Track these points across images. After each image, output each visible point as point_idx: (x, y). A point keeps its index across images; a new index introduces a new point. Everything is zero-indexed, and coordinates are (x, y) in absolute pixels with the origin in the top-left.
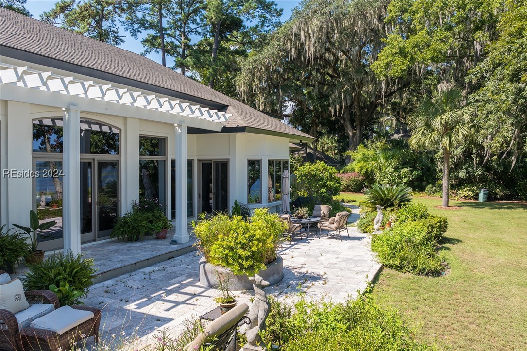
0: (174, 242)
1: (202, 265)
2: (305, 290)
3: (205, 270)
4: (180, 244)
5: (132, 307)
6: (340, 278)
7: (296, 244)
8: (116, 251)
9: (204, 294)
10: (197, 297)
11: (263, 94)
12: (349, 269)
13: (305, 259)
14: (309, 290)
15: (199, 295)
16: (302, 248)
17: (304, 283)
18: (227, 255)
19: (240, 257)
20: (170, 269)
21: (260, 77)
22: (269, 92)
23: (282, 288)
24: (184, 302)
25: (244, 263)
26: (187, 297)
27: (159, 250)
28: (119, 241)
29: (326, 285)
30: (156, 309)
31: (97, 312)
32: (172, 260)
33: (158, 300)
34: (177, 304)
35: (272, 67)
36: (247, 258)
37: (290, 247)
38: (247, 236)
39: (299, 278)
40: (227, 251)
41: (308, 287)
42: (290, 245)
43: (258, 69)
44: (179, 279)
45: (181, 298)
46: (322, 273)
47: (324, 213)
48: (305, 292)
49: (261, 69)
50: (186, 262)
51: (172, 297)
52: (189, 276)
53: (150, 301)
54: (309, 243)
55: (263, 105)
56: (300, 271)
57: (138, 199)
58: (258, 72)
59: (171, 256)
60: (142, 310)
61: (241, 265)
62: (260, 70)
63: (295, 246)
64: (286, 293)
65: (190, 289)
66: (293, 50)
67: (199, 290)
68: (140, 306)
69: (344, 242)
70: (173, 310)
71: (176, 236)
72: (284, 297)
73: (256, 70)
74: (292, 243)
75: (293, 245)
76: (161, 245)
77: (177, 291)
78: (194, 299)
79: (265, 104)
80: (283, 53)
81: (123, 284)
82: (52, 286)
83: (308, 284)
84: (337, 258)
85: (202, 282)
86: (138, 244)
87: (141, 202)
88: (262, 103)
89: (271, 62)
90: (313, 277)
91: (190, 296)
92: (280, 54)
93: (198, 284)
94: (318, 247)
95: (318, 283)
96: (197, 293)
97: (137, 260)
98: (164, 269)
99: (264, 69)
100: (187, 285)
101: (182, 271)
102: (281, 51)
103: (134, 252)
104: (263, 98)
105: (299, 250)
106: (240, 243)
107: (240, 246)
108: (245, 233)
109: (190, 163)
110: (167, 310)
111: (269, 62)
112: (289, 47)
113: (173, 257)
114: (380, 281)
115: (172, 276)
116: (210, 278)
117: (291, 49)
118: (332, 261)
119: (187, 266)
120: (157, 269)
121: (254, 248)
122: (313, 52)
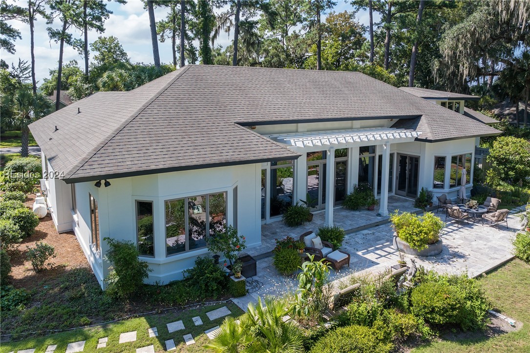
0: (379, 215)
1: (394, 238)
2: (451, 263)
3: (396, 241)
4: (383, 216)
5: (360, 253)
6: (477, 259)
7: (462, 228)
8: (346, 217)
9: (394, 253)
10: (391, 255)
11: (468, 59)
12: (488, 255)
13: (462, 242)
14: (453, 263)
15: (392, 253)
16: (466, 232)
17: (452, 258)
18: (407, 237)
19: (414, 240)
20: (377, 234)
21: (465, 42)
22: (474, 57)
23: (438, 259)
24: (384, 256)
25: (416, 243)
26: (386, 253)
27: (370, 220)
28: (347, 209)
29: (465, 262)
30: (371, 257)
31: (349, 255)
32: (377, 227)
33: (372, 252)
34: (381, 256)
35: (478, 33)
36: (418, 241)
37: (457, 230)
38: (418, 230)
39: (451, 255)
40: (408, 235)
41: (453, 261)
42: (457, 228)
43: (463, 35)
44: (382, 241)
45: (383, 253)
46: (467, 254)
47: (493, 204)
48: (450, 264)
49: (467, 36)
50: (386, 231)
51: (378, 252)
52: (387, 241)
53: (368, 252)
54: (472, 228)
55: (467, 69)
56: (454, 250)
57: (357, 184)
58: (463, 38)
59: (377, 225)
60: (365, 256)
61: (415, 244)
62: (465, 37)
63: (461, 230)
64: (439, 262)
65: (387, 249)
66: (504, 12)
67: (392, 251)
68: (364, 254)
69: (501, 232)
70: (379, 259)
71: (380, 211)
72: (437, 264)
73: (461, 36)
74: (460, 226)
75: (460, 228)
76: (371, 215)
77: (381, 249)
78: (389, 255)
79: (470, 68)
80: (492, 17)
81: (353, 240)
82: (329, 240)
83: (455, 259)
84: (485, 245)
85: (394, 246)
86: (357, 213)
87: (359, 186)
88: (466, 68)
89: (477, 29)
90: (460, 255)
91: (387, 253)
92: (489, 19)
93: (392, 247)
94: (477, 233)
95: (462, 260)
96: (391, 252)
97: (359, 226)
98: (373, 234)
99: (469, 35)
100: (386, 246)
101: (383, 236)
102: (490, 15)
103: (356, 218)
104: (467, 63)
105: (462, 234)
106: (415, 232)
107: (415, 234)
108: (418, 227)
109: (392, 155)
110: (377, 259)
111: (475, 29)
112: (500, 9)
113: (378, 225)
114: (506, 267)
115: (378, 239)
116: (398, 245)
117: (502, 11)
118: (479, 247)
119: (386, 234)
120: (370, 232)
121: (422, 237)
122: (525, 18)
